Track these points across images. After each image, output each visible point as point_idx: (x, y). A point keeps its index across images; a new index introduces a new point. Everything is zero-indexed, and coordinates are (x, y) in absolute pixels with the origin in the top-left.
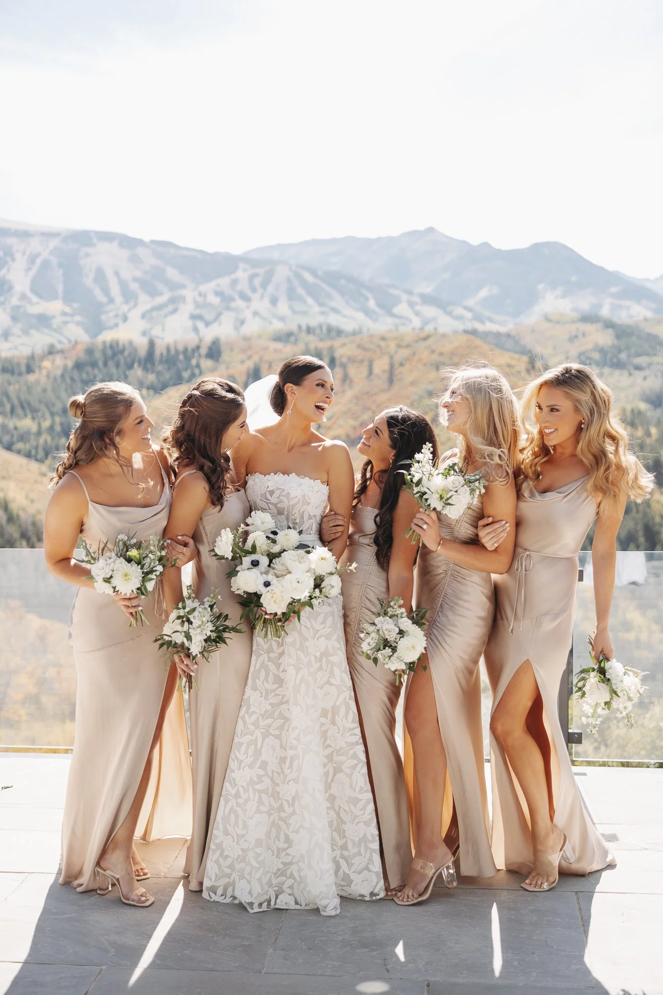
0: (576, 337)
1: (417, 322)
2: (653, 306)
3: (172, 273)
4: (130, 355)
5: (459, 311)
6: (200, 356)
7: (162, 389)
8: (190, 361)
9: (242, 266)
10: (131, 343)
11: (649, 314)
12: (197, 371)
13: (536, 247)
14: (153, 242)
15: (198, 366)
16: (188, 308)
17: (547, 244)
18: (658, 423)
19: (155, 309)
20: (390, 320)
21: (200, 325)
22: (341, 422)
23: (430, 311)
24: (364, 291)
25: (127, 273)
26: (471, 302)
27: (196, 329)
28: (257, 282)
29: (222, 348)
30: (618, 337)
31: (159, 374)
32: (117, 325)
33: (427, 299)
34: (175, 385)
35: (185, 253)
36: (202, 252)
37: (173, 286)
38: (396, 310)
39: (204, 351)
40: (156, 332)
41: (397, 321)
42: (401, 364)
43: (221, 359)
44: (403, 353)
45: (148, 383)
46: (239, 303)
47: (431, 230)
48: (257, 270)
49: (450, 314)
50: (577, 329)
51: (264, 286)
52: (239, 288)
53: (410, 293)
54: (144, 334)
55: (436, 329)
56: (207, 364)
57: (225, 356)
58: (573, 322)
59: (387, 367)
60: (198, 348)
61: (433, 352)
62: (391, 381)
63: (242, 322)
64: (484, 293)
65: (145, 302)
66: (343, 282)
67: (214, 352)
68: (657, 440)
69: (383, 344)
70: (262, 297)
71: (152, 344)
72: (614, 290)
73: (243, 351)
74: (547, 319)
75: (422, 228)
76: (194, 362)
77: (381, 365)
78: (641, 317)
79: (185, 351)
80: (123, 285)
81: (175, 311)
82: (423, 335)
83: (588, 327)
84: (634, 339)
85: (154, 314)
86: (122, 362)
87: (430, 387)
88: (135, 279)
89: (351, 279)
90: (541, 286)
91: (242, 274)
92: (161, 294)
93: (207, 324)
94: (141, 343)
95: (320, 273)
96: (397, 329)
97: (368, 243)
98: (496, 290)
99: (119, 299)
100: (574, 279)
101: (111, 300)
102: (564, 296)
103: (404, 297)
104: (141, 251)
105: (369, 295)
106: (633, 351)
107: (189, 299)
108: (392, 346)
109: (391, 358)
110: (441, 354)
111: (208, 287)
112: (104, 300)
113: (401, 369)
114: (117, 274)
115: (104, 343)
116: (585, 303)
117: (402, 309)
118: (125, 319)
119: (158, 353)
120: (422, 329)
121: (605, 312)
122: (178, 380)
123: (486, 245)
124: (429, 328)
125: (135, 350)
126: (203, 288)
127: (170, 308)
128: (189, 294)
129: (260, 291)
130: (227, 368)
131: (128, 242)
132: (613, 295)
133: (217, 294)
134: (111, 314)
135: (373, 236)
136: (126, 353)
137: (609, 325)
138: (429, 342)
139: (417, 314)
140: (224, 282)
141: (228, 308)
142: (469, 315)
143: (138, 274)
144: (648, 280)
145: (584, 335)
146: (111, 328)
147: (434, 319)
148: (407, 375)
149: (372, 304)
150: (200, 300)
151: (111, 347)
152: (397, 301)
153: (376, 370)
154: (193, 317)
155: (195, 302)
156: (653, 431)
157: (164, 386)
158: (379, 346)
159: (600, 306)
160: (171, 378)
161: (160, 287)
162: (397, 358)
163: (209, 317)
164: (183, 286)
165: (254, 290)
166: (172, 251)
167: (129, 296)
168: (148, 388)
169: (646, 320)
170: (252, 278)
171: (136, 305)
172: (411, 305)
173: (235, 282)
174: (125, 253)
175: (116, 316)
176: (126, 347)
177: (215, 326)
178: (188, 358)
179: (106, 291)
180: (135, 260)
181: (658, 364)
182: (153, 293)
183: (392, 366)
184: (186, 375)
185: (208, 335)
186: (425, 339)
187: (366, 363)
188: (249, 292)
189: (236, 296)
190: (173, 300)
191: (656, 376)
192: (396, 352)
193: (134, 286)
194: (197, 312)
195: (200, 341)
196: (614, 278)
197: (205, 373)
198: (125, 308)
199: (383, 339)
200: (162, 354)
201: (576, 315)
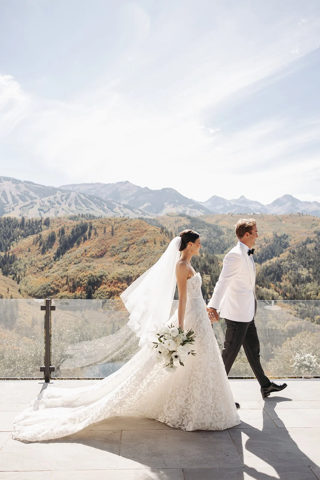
0: (178, 221)
1: (122, 214)
2: (204, 211)
3: (32, 193)
4: (15, 222)
5: (137, 211)
6: (42, 224)
7: (27, 236)
8: (38, 226)
9: (58, 192)
10: (15, 218)
11: (202, 214)
12: (40, 230)
13: (164, 190)
14: (25, 181)
15: (41, 228)
16: (37, 207)
17: (168, 189)
18: (205, 252)
19: (24, 206)
20: (112, 213)
21: (42, 213)
22: (93, 249)
23: (127, 211)
24: (103, 202)
25: (14, 193)
26: (141, 208)
27: (40, 214)
28: (64, 198)
29: (50, 221)
30: (192, 222)
31: (25, 230)
32: (10, 212)
33: (125, 206)
34: (32, 234)
35: (37, 186)
36: (43, 186)
37: (32, 198)
38: (114, 210)
39: (43, 222)
40: (25, 215)
41: (115, 214)
42: (116, 229)
43: (49, 226)
44: (118, 225)
45: (21, 233)
46: (57, 205)
47: (127, 182)
48: (64, 194)
49: (133, 212)
50: (178, 219)
51: (66, 199)
52: (57, 200)
53: (120, 204)
54: (20, 215)
55: (128, 217)
56: (44, 227)
57: (51, 224)
58: (177, 216)
59: (111, 230)
60: (41, 221)
61: (127, 225)
62: (113, 234)
63: (58, 212)
64: (146, 205)
65: (21, 203)
66: (95, 199)
67: (47, 223)
68: (205, 258)
69: (109, 221)
70: (65, 203)
71: (23, 219)
72: (190, 205)
73: (58, 223)
74: (168, 215)
75: (124, 181)
76: (39, 226)
77: (109, 229)
78: (200, 215)
79: (36, 221)
80: (13, 197)
81: (33, 207)
82: (124, 219)
83: (182, 218)
84: (197, 222)
85: (24, 208)
86: (12, 226)
87: (126, 238)
88: (18, 195)
89: (98, 198)
90: (166, 203)
91: (58, 195)
92: (28, 201)
93: (45, 213)
94: (19, 218)
95: (87, 195)
96: (115, 217)
97: (105, 185)
98: (150, 204)
99: (11, 202)
100: (177, 201)
101: (8, 203)
102: (173, 207)
103: (117, 205)
104: (20, 185)
105: (105, 204)
106: (197, 227)
107: (38, 203)
108: (113, 222)
109: (113, 227)
110: (130, 226)
111: (45, 199)
112: (6, 202)
113: (116, 231)
114: (11, 193)
115: (5, 218)
116: (180, 209)
117: (116, 209)
118: (13, 210)
119: (25, 222)
120: (123, 217)
121: (187, 213)
122: (33, 233)
123: (146, 188)
124: (126, 216)
125: (17, 221)
126: (43, 199)
127: (31, 206)
128: (38, 201)
129: (65, 201)
130: (52, 229)
131: (16, 182)
132: (190, 207)
133: (49, 202)
134: (8, 208)
135: (107, 183)
136: (13, 222)
137: (189, 218)
138: (127, 221)
139: (122, 211)
140: (51, 198)
141: (53, 207)
142: (140, 212)
143: (19, 193)
144: (202, 202)
145: (180, 221)
146: (7, 213)
147: (128, 213)
148: (118, 233)
149: (106, 207)
150: (42, 204)
151: (7, 220)
152: (115, 206)
153: (107, 231)
154: (39, 210)
155: (40, 204)
156: (204, 255)
157: (28, 235)
158: (108, 222)
159: (186, 211)
160: (30, 232)
161: (27, 198)
162: (114, 227)
163: (45, 210)
164: (36, 198)
165: (63, 201)
166: (32, 185)
167: (15, 201)
168: (21, 236)
169: (201, 216)
170: (62, 196)
171: (18, 205)
172: (119, 208)
173: (56, 197)
174: (14, 186)
175: (10, 208)
176: (14, 220)
177: (48, 213)
178: (37, 225)
179: (6, 200)
180: (18, 188)
181: (205, 231)
182: (24, 200)
183: (112, 229)
184: (36, 231)
185: (45, 216)
186: (125, 220)
187: (103, 228)
188: (61, 202)
189: (56, 203)
190: (32, 203)
191: (205, 236)
192: (114, 225)
193: (17, 198)
194: (41, 208)
195: (42, 218)
196: (191, 201)
197: (43, 231)
198: (13, 205)
199: (110, 220)
200: (27, 223)
201: (177, 214)
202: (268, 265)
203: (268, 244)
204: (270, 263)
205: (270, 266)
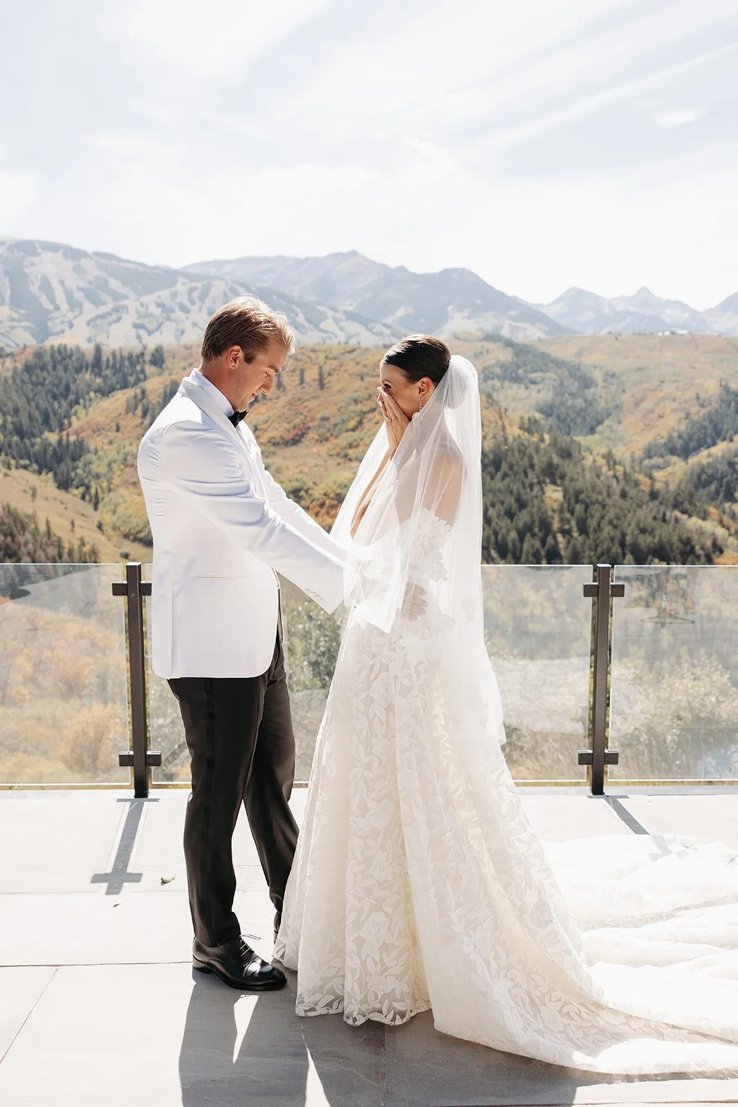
0: (481, 353)
1: (342, 337)
2: (546, 328)
3: (114, 284)
4: (78, 359)
5: (379, 328)
6: (144, 362)
7: (110, 392)
8: (135, 367)
9: (181, 279)
10: (78, 348)
11: (543, 336)
12: (142, 376)
13: (446, 273)
14: (96, 254)
15: (143, 371)
16: (130, 318)
17: (455, 270)
18: (550, 430)
19: (98, 317)
20: (319, 333)
21: (142, 333)
22: (275, 424)
23: (353, 327)
24: (294, 307)
25: (73, 282)
26: (389, 320)
27: (139, 337)
28: (195, 295)
29: (166, 355)
30: (517, 355)
31: (105, 378)
32: (63, 332)
33: (351, 316)
34: (122, 388)
35: (127, 265)
36: (142, 265)
37: (116, 296)
38: (322, 326)
39: (147, 358)
40: (101, 339)
41: (324, 335)
42: (330, 374)
43: (164, 366)
44: (334, 363)
45: (95, 386)
46: (179, 314)
47: (353, 253)
48: (194, 285)
49: (370, 330)
50: (483, 347)
51: (202, 298)
52: (178, 300)
53: (335, 310)
54: (89, 340)
55: (359, 343)
56: (150, 369)
57: (168, 363)
58: (479, 340)
59: (317, 377)
60: (142, 354)
61: (358, 363)
62: (322, 385)
63: (182, 332)
64: (400, 313)
65: (90, 310)
66: (275, 297)
67: (158, 359)
68: (549, 445)
69: (312, 355)
70: (200, 310)
71: (98, 350)
72: (513, 313)
73: (185, 358)
74: (457, 338)
75: (345, 250)
76: (139, 368)
77: (311, 375)
78: (536, 338)
79: (131, 356)
80: (68, 294)
81: (119, 319)
82: (348, 349)
83: (491, 345)
84: (530, 356)
85: (99, 322)
86: (70, 367)
87: (355, 396)
88: (80, 289)
89: (282, 296)
90: (450, 308)
91: (181, 287)
92: (104, 303)
93: (150, 333)
94: (88, 349)
95: (253, 289)
96: (324, 342)
97: (298, 262)
98: (411, 310)
99: (64, 306)
100: (479, 302)
101: (57, 308)
102: (469, 318)
103: (330, 313)
104: (84, 262)
105: (299, 310)
106: (529, 367)
107: (132, 310)
108: (322, 357)
109: (321, 368)
110: (365, 366)
111: (149, 299)
112: (51, 307)
113: (330, 378)
114: (62, 283)
115: (52, 347)
116: (487, 323)
117: (328, 324)
118: (71, 326)
119: (104, 358)
120: (346, 343)
121: (505, 333)
122: (125, 385)
123: (402, 269)
124: (353, 342)
125: (83, 354)
126: (144, 299)
127: (114, 316)
128: (131, 303)
129: (198, 303)
130: (170, 374)
131: (73, 254)
132: (512, 318)
133: (158, 305)
134: (58, 321)
135: (302, 256)
136: (74, 358)
137: (509, 344)
138: (355, 354)
139: (341, 329)
140: (165, 294)
141: (169, 319)
142: (388, 331)
143: (82, 284)
144: (541, 305)
145: (488, 352)
146: (57, 334)
147: (357, 334)
148: (334, 383)
149: (301, 319)
150: (142, 310)
151: (59, 352)
152: (324, 317)
153: (307, 379)
154: (136, 326)
155: (137, 312)
156: (546, 437)
157: (112, 390)
158: (309, 357)
159: (501, 327)
160: (117, 383)
161: (104, 296)
162: (326, 369)
163: (151, 325)
164: (126, 297)
165: (193, 303)
166: (115, 263)
167: (74, 304)
168: (96, 391)
169: (540, 340)
170: (191, 290)
171: (81, 314)
172: (336, 320)
173: (174, 295)
174: (70, 264)
175: (62, 322)
176: (74, 352)
177: (157, 334)
178: (133, 364)
179: (52, 300)
180: (78, 270)
181: (550, 379)
182: (97, 302)
183: (321, 375)
184: (132, 379)
185: (152, 343)
186: (351, 352)
187: (298, 373)
188: (189, 305)
189: (177, 308)
190: (116, 310)
191: (548, 390)
192: (325, 363)
193: (78, 295)
194: (140, 321)
195: (145, 348)
196: (514, 302)
197: (149, 379)
198: (70, 315)
199: (314, 351)
200: (108, 360)
201: (480, 334)
202: (705, 461)
203: (704, 411)
204: (709, 456)
205: (709, 465)
